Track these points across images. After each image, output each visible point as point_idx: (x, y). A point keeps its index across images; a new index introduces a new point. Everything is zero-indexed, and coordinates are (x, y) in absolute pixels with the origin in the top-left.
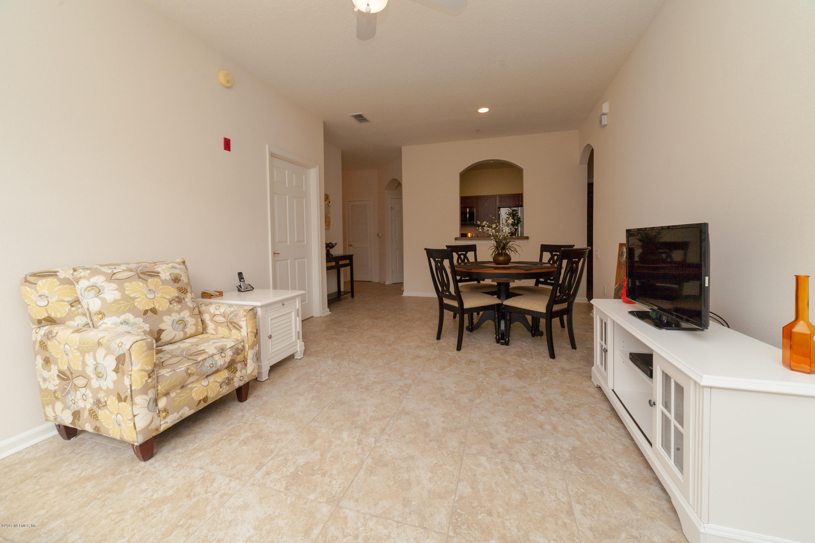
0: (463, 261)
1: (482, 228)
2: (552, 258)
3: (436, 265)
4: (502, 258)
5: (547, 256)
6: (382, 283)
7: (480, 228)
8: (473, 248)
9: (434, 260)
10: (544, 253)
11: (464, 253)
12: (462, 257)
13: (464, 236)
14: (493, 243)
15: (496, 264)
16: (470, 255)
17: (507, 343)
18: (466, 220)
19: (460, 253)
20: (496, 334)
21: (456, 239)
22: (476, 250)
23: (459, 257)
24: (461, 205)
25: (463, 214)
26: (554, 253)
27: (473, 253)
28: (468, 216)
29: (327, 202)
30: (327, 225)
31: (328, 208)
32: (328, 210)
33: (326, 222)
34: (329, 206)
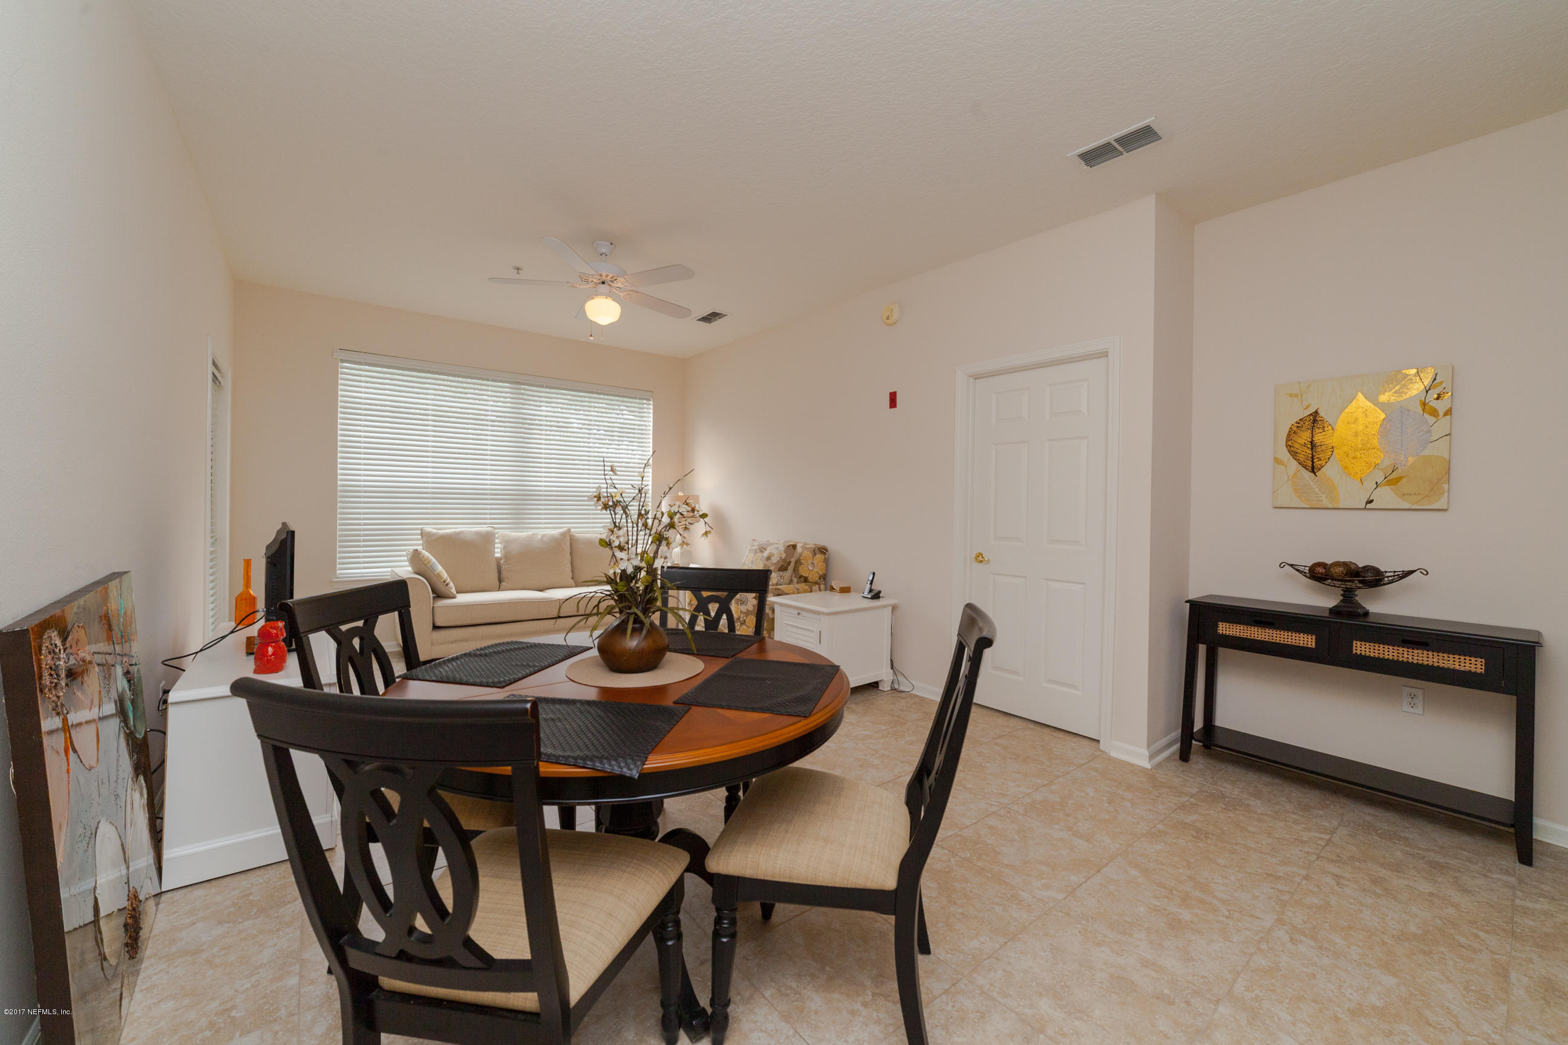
29: (1420, 401)
30: (1415, 494)
31: (1428, 424)
32: (1429, 432)
33: (1398, 482)
34: (1434, 413)
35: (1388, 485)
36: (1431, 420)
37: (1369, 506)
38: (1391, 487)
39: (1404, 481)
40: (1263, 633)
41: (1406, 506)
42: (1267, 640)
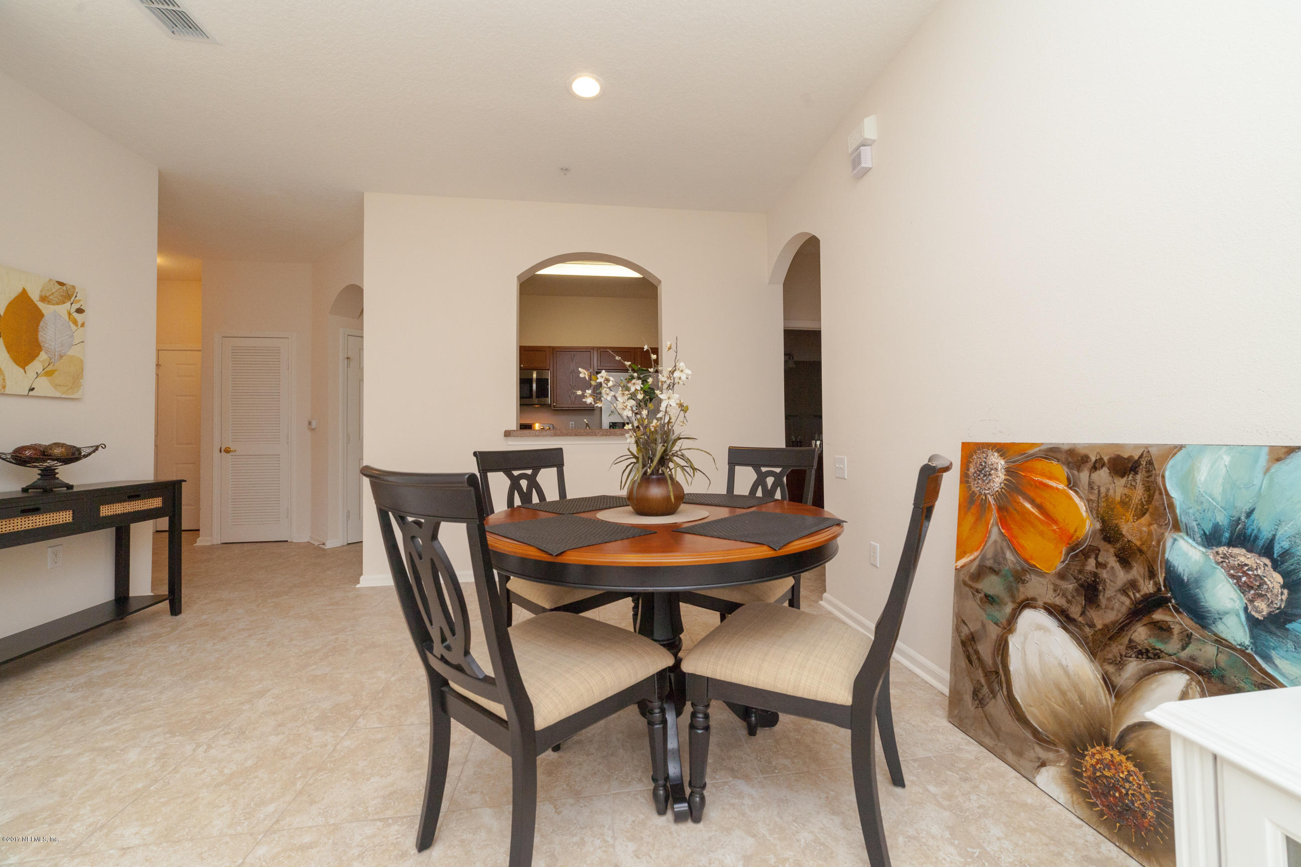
0: (526, 498)
1: (594, 392)
2: (760, 481)
3: (410, 539)
4: (656, 492)
5: (746, 477)
6: (316, 544)
7: (589, 392)
8: (554, 459)
9: (401, 520)
10: (737, 468)
11: (529, 472)
12: (524, 483)
13: (525, 427)
14: (628, 443)
15: (641, 512)
16: (547, 478)
17: (695, 814)
18: (531, 396)
19: (516, 473)
20: (654, 780)
21: (508, 434)
22: (563, 465)
23: (515, 485)
24: (520, 365)
25: (524, 382)
26: (764, 469)
27: (554, 470)
28: (534, 386)
29: (67, 310)
30: (63, 386)
31: (72, 330)
32: (72, 336)
33: (52, 374)
34: (75, 322)
35: (46, 376)
36: (73, 327)
37: (31, 393)
38: (49, 378)
39: (56, 373)
40: (27, 522)
41: (58, 395)
42: (31, 527)
